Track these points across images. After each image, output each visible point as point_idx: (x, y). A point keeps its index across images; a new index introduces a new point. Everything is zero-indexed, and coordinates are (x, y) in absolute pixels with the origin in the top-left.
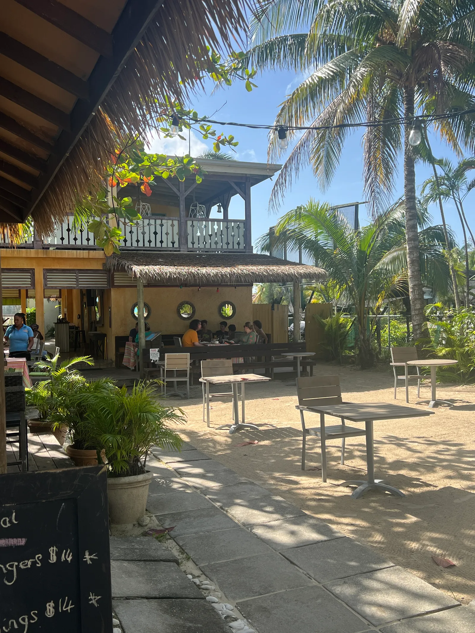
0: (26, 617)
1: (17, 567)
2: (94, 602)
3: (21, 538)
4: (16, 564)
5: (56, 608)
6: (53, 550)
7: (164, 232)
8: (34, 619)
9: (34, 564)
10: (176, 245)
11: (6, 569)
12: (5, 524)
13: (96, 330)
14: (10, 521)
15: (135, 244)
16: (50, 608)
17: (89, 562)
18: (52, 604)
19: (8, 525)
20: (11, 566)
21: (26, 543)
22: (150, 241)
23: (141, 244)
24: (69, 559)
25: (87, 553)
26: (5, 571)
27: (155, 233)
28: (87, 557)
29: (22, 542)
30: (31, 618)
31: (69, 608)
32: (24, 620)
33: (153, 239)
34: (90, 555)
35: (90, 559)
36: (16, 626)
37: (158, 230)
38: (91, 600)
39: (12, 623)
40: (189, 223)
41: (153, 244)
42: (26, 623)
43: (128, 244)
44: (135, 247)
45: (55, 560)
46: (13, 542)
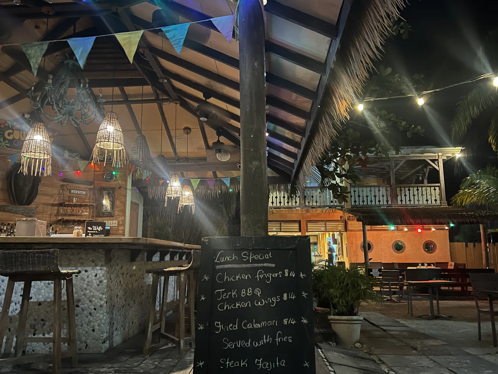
0: (275, 298)
1: (271, 276)
2: (304, 296)
3: (273, 264)
4: (271, 274)
5: (288, 296)
6: (286, 271)
7: (381, 195)
8: (278, 300)
9: (278, 275)
10: (390, 203)
11: (267, 276)
12: (267, 257)
13: (339, 260)
14: (269, 256)
15: (361, 203)
16: (285, 295)
17: (302, 277)
18: (286, 294)
19: (268, 258)
20: (269, 275)
21: (275, 266)
22: (371, 201)
23: (365, 203)
24: (294, 276)
25: (301, 274)
26: (266, 277)
27: (375, 196)
28: (301, 275)
29: (274, 265)
30: (277, 299)
31: (293, 297)
32: (274, 299)
33: (373, 200)
34: (303, 274)
35: (303, 276)
36: (271, 301)
37: (377, 194)
38: (303, 294)
39: (269, 300)
40: (398, 189)
41: (373, 203)
42: (275, 301)
43: (357, 203)
44: (362, 205)
45: (287, 275)
46: (270, 265)
